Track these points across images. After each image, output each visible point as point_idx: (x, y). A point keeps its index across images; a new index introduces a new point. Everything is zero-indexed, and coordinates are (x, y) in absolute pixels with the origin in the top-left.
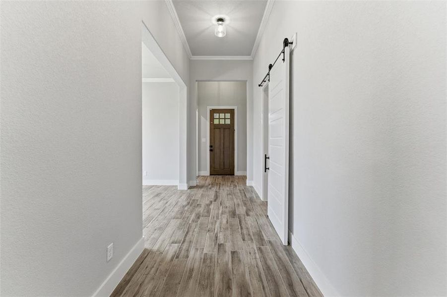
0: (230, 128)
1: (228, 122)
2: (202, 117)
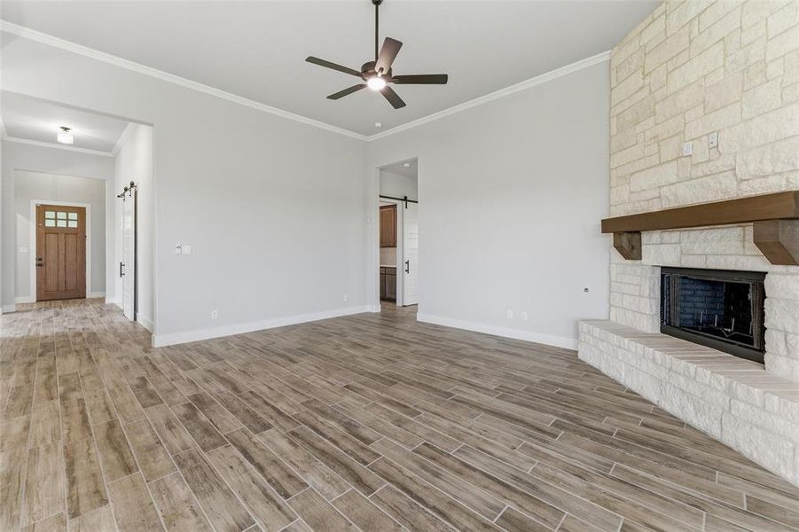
0: (78, 234)
1: (73, 225)
2: (19, 216)
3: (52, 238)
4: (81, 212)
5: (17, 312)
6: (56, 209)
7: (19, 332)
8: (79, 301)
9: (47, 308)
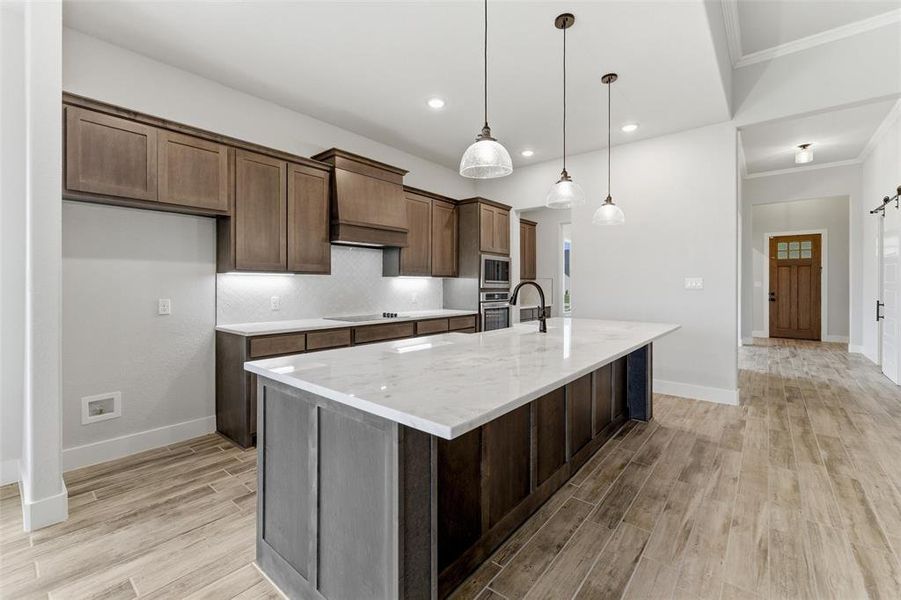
0: (813, 266)
1: (807, 255)
2: (754, 250)
3: (784, 271)
4: (816, 240)
5: (754, 345)
6: (788, 239)
7: (762, 367)
8: (814, 343)
9: (781, 347)
